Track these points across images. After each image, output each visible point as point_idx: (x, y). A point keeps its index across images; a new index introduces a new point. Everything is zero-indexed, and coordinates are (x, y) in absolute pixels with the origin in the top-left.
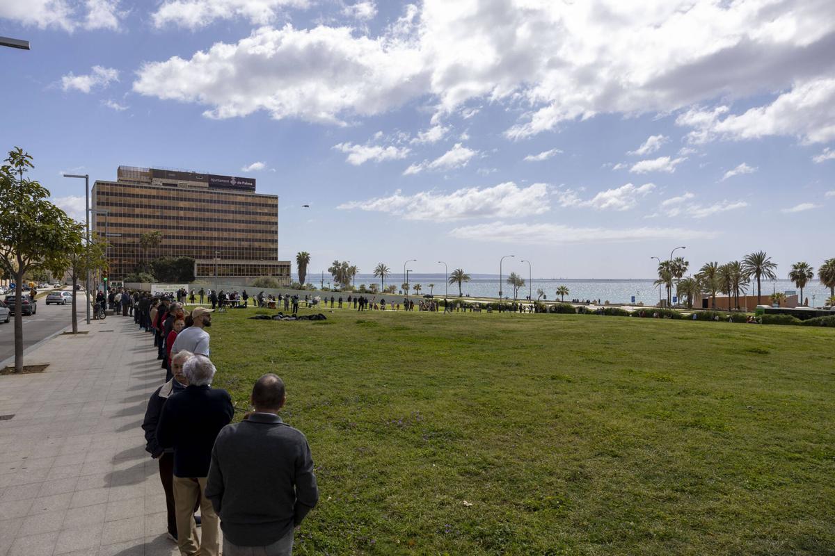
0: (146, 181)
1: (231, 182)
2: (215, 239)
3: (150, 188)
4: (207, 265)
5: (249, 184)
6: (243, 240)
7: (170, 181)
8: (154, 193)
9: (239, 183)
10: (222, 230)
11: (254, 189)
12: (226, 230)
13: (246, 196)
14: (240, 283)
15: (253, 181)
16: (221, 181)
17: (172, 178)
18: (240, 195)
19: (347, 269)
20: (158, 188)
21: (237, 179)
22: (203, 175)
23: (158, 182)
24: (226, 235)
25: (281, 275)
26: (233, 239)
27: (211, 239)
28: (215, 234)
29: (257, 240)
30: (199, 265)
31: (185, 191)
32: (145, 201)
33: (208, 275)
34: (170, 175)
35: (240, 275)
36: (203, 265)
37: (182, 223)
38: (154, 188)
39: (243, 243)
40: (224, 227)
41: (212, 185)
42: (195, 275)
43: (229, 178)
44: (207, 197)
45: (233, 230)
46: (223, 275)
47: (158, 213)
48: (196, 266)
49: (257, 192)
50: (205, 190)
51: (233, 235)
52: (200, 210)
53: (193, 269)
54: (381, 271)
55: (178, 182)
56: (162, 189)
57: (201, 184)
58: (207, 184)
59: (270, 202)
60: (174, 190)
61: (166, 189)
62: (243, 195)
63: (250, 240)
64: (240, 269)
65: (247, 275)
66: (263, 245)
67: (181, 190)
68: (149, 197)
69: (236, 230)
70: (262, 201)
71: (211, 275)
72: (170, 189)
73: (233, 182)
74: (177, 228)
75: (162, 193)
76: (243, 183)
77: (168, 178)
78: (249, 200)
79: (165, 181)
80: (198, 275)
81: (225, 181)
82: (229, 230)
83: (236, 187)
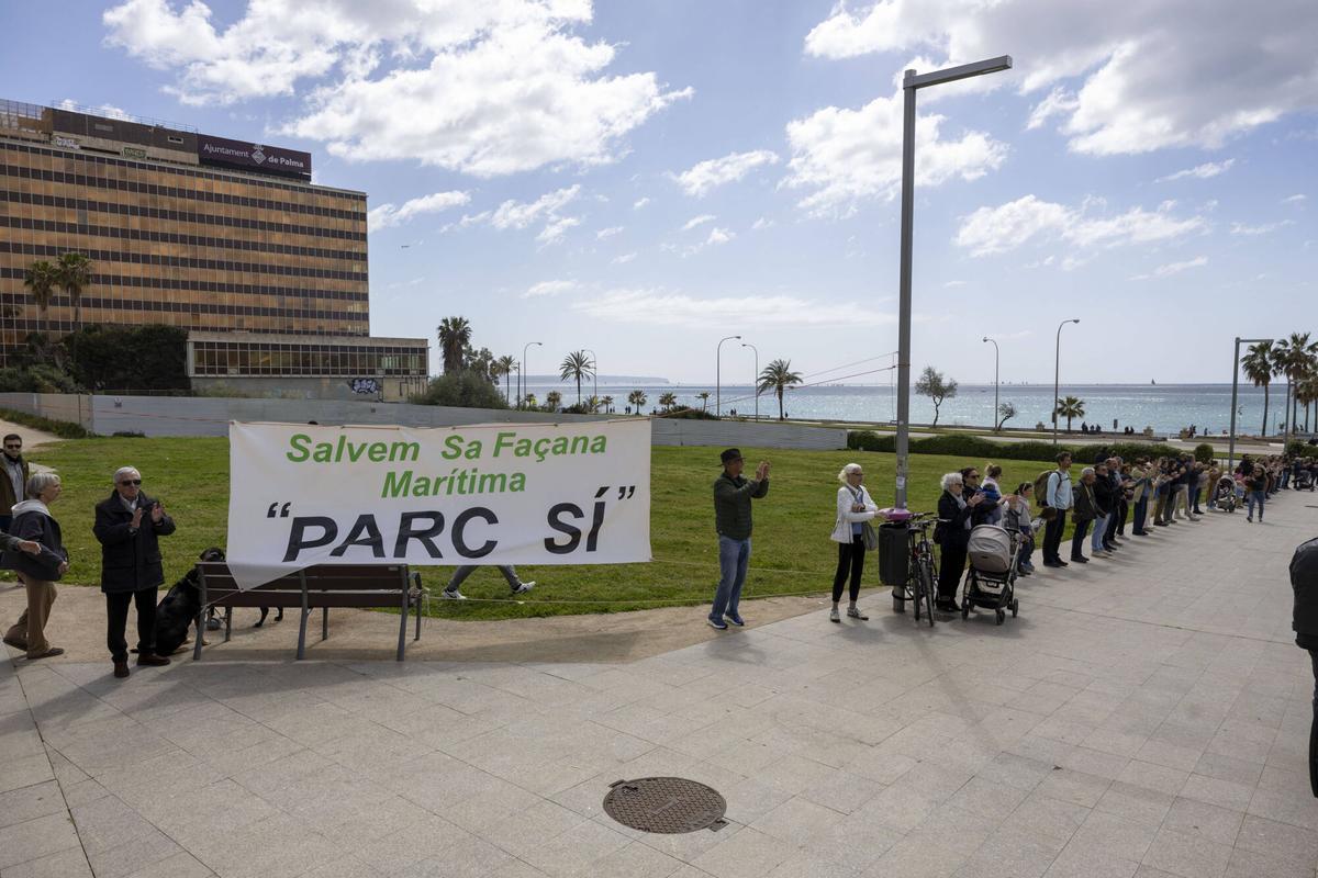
0: (36, 138)
1: (255, 157)
2: (222, 288)
3: (47, 152)
4: (222, 345)
5: (295, 163)
6: (289, 292)
7: (100, 143)
8: (58, 165)
9: (272, 159)
10: (239, 267)
11: (308, 178)
12: (247, 268)
13: (294, 188)
14: (309, 394)
15: (305, 158)
16: (228, 152)
17: (104, 135)
18: (278, 186)
19: (489, 363)
20: (69, 156)
21: (268, 151)
22: (185, 135)
23: (67, 142)
24: (247, 279)
25: (407, 372)
26: (264, 290)
27: (212, 287)
28: (222, 277)
29: (321, 294)
30: (198, 345)
31: (142, 166)
32: (37, 187)
33: (224, 371)
34: (97, 126)
35: (306, 372)
36: (211, 345)
37: (136, 246)
38: (58, 154)
39: (288, 299)
40: (243, 261)
41: (206, 161)
42: (191, 373)
43: (249, 147)
44: (199, 185)
45: (264, 269)
46: (266, 371)
47: (72, 218)
48: (191, 350)
49: (315, 181)
50: (193, 169)
51: (264, 279)
52: (183, 217)
53: (184, 355)
54: (576, 365)
55: (120, 146)
56: (80, 157)
57: (181, 156)
58: (194, 158)
59: (349, 207)
60: (111, 162)
61: (90, 159)
62: (286, 187)
63: (305, 293)
64: (306, 357)
65: (326, 372)
66: (335, 305)
67: (132, 165)
68: (47, 176)
69: (272, 269)
70: (332, 203)
71: (233, 372)
72: (101, 160)
73: (259, 158)
74: (126, 257)
75: (81, 168)
76: (282, 160)
77: (96, 134)
78: (301, 199)
79: (87, 141)
80: (198, 370)
81: (237, 153)
82: (256, 268)
83: (265, 169)
